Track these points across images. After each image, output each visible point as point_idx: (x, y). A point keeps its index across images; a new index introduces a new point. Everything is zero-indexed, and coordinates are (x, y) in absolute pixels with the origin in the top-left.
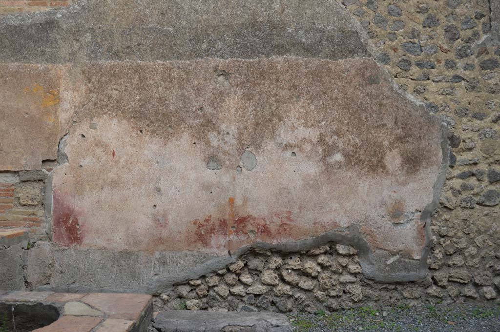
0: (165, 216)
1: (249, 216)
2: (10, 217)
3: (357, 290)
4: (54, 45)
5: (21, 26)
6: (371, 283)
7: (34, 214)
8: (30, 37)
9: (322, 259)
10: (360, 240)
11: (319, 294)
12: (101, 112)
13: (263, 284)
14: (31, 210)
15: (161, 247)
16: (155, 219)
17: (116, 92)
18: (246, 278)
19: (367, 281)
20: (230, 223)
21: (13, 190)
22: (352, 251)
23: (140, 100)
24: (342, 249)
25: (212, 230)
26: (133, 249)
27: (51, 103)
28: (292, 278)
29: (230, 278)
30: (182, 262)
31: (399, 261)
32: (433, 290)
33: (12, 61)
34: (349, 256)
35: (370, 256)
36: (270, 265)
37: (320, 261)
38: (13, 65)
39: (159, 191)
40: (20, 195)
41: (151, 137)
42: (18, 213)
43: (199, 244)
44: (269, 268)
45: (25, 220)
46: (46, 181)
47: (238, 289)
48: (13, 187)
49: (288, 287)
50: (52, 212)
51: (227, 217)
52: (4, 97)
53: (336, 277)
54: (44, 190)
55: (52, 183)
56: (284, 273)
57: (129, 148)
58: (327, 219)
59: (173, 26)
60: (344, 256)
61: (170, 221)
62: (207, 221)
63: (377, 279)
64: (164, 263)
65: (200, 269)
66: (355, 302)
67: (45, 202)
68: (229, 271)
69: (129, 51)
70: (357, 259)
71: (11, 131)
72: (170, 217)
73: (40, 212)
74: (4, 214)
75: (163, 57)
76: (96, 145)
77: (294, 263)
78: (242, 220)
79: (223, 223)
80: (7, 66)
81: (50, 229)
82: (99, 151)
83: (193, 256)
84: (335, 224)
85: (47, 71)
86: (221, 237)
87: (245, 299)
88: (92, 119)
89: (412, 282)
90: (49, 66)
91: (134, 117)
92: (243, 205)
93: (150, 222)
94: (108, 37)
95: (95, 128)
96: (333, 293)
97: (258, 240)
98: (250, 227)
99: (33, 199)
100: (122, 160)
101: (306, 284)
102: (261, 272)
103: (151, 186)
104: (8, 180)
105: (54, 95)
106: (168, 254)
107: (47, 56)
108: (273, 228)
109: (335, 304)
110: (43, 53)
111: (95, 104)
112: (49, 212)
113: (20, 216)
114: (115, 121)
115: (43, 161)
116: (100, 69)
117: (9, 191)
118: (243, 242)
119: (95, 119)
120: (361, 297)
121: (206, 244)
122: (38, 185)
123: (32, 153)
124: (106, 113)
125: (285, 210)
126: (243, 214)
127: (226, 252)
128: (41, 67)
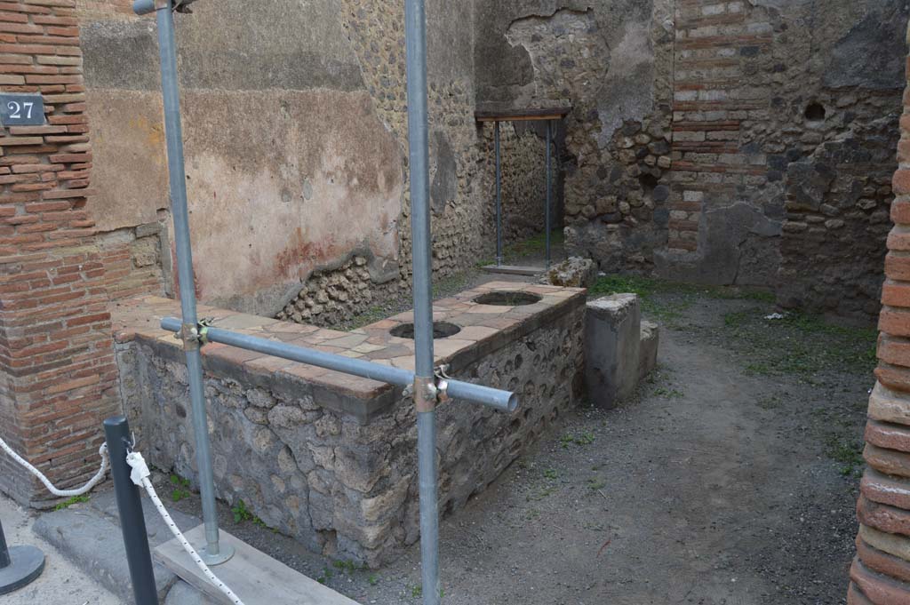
0: (258, 254)
1: (311, 243)
2: (130, 283)
3: (368, 293)
4: (151, 67)
5: (114, 40)
6: (374, 285)
7: (152, 275)
8: (125, 55)
9: (349, 272)
10: (369, 250)
11: (350, 303)
12: (201, 149)
13: (319, 303)
14: (148, 272)
15: (258, 286)
16: (252, 259)
17: (211, 126)
18: (311, 302)
19: (373, 284)
20: (299, 252)
21: (128, 250)
22: (365, 261)
23: (231, 134)
24: (359, 261)
25: (288, 262)
26: (240, 293)
27: (157, 140)
28: (335, 293)
29: (301, 304)
30: (272, 296)
31: (388, 263)
32: (402, 283)
33: (112, 87)
34: (361, 266)
35: (375, 263)
36: (322, 285)
37: (348, 274)
38: (115, 92)
39: (252, 229)
40: (136, 255)
41: (243, 173)
42: (136, 277)
43: (282, 277)
44: (321, 288)
45: (144, 284)
46: (161, 234)
47: (306, 313)
48: (128, 247)
49: (333, 302)
50: (172, 269)
51: (297, 247)
52: (110, 133)
53: (356, 286)
54: (160, 245)
55: (167, 236)
56: (330, 290)
57: (226, 187)
58: (352, 237)
59: (247, 52)
60: (360, 266)
61: (262, 258)
62: (285, 252)
63: (379, 281)
64: (261, 302)
65: (284, 300)
66: (367, 304)
67: (163, 259)
68: (299, 296)
69: (217, 79)
70: (366, 268)
71: (122, 177)
72: (261, 254)
73: (158, 272)
74: (124, 282)
75: (243, 86)
76: (200, 186)
77: (336, 279)
78: (306, 248)
79: (295, 252)
80: (108, 92)
81: (171, 289)
82: (203, 192)
83: (278, 289)
84: (357, 241)
85: (148, 100)
86: (295, 266)
87: (311, 320)
88: (193, 157)
89: (393, 280)
90: (149, 93)
91: (228, 153)
92: (306, 234)
93: (249, 262)
94: (197, 60)
95: (197, 168)
96: (357, 300)
97: (317, 264)
98: (312, 253)
99: (149, 258)
100: (222, 201)
101: (343, 296)
102: (315, 293)
103: (247, 226)
104: (122, 239)
105: (158, 130)
106: (263, 292)
107: (145, 82)
108: (325, 251)
109: (357, 309)
110: (141, 78)
111: (195, 140)
112: (169, 269)
113: (139, 280)
114: (213, 159)
115: (158, 210)
116: (196, 99)
117: (125, 251)
118: (307, 267)
119: (196, 157)
120: (370, 299)
121: (286, 275)
122: (153, 241)
123: (147, 203)
124: (205, 150)
125: (330, 233)
126: (306, 242)
127: (299, 280)
128: (142, 94)
